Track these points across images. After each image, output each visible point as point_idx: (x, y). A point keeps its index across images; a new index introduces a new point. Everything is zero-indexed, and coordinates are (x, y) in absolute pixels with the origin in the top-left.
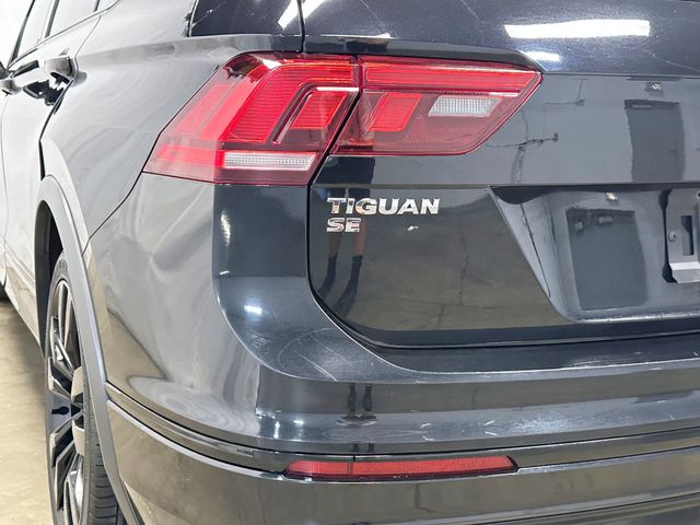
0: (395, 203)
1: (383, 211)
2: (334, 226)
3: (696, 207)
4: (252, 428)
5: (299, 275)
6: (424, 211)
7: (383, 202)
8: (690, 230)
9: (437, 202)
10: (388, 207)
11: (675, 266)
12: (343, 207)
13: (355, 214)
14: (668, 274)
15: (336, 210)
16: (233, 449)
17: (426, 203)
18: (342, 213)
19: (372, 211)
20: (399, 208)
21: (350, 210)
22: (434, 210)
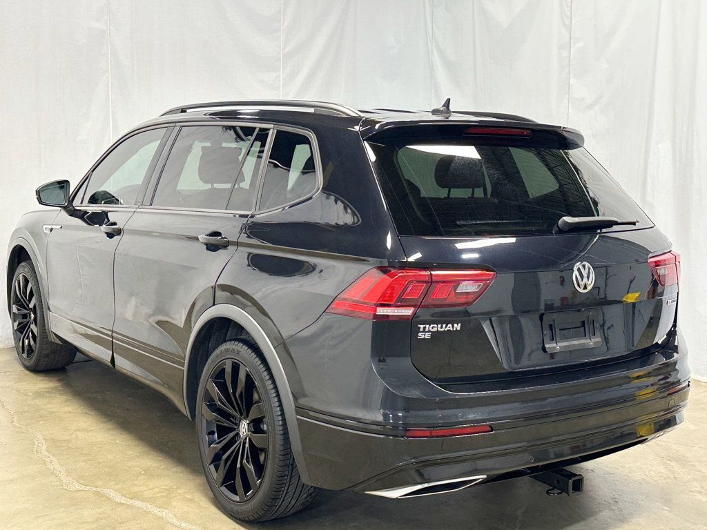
0: (444, 326)
1: (440, 329)
2: (421, 336)
3: (554, 320)
4: (380, 418)
5: (407, 357)
6: (455, 329)
7: (440, 326)
8: (552, 330)
9: (460, 324)
10: (441, 328)
11: (547, 346)
12: (424, 328)
13: (429, 331)
14: (544, 349)
15: (421, 330)
16: (374, 427)
17: (455, 325)
18: (424, 331)
19: (435, 330)
20: (446, 327)
21: (427, 330)
22: (459, 329)
